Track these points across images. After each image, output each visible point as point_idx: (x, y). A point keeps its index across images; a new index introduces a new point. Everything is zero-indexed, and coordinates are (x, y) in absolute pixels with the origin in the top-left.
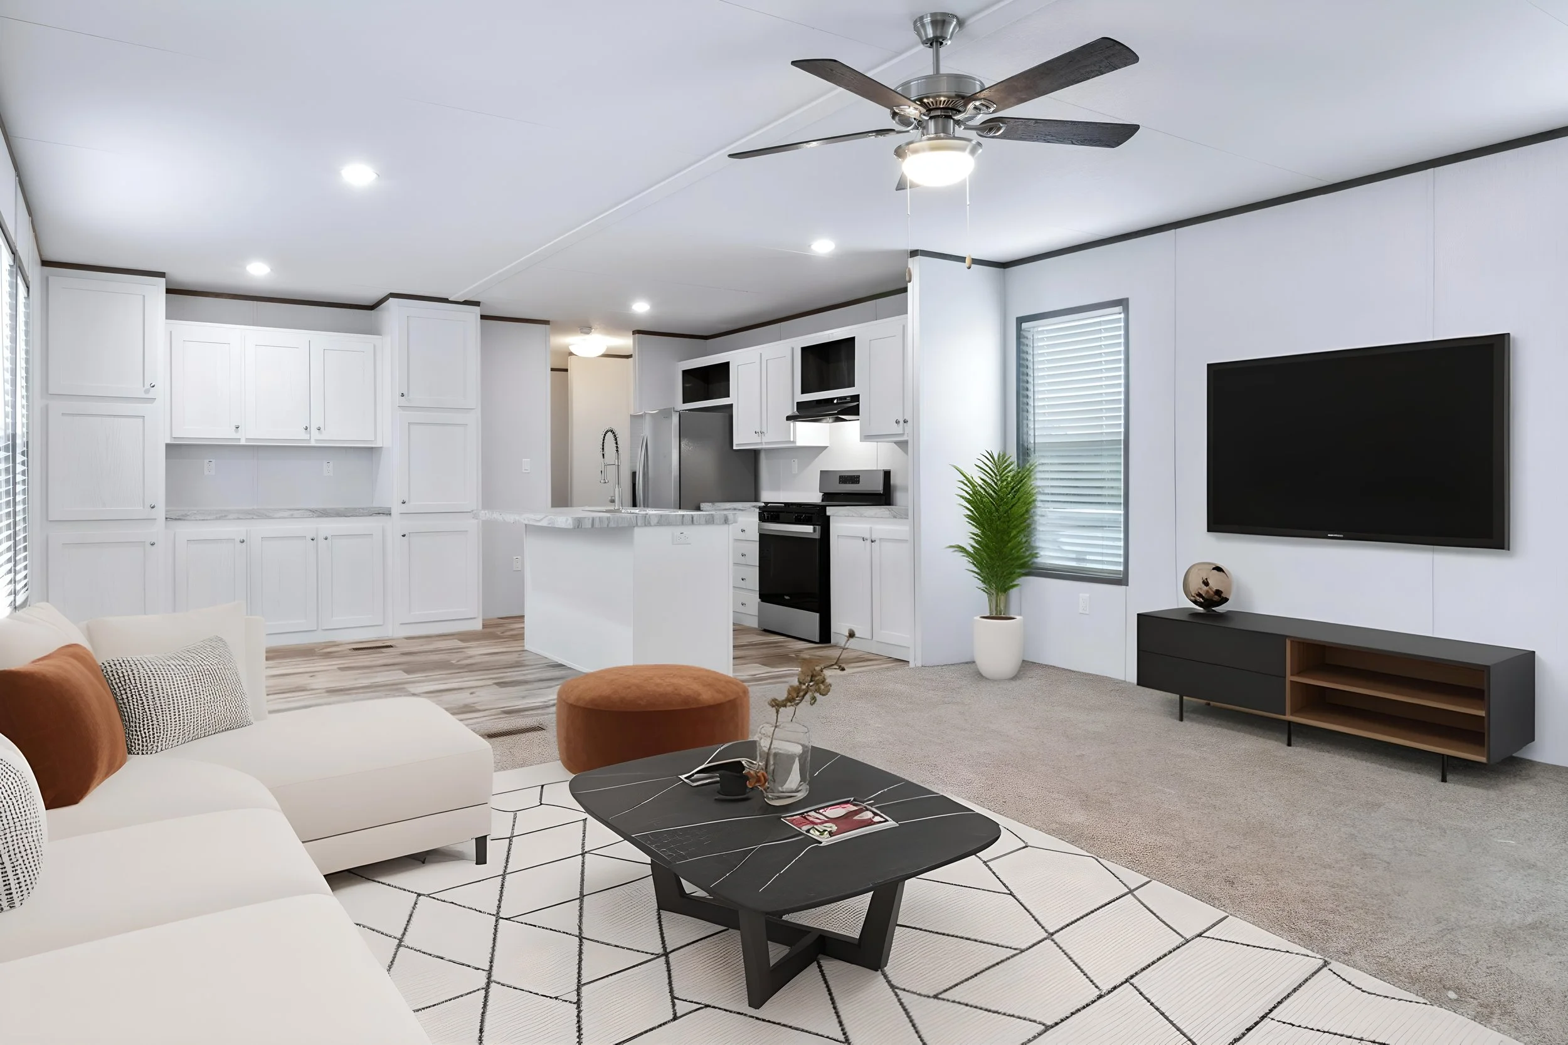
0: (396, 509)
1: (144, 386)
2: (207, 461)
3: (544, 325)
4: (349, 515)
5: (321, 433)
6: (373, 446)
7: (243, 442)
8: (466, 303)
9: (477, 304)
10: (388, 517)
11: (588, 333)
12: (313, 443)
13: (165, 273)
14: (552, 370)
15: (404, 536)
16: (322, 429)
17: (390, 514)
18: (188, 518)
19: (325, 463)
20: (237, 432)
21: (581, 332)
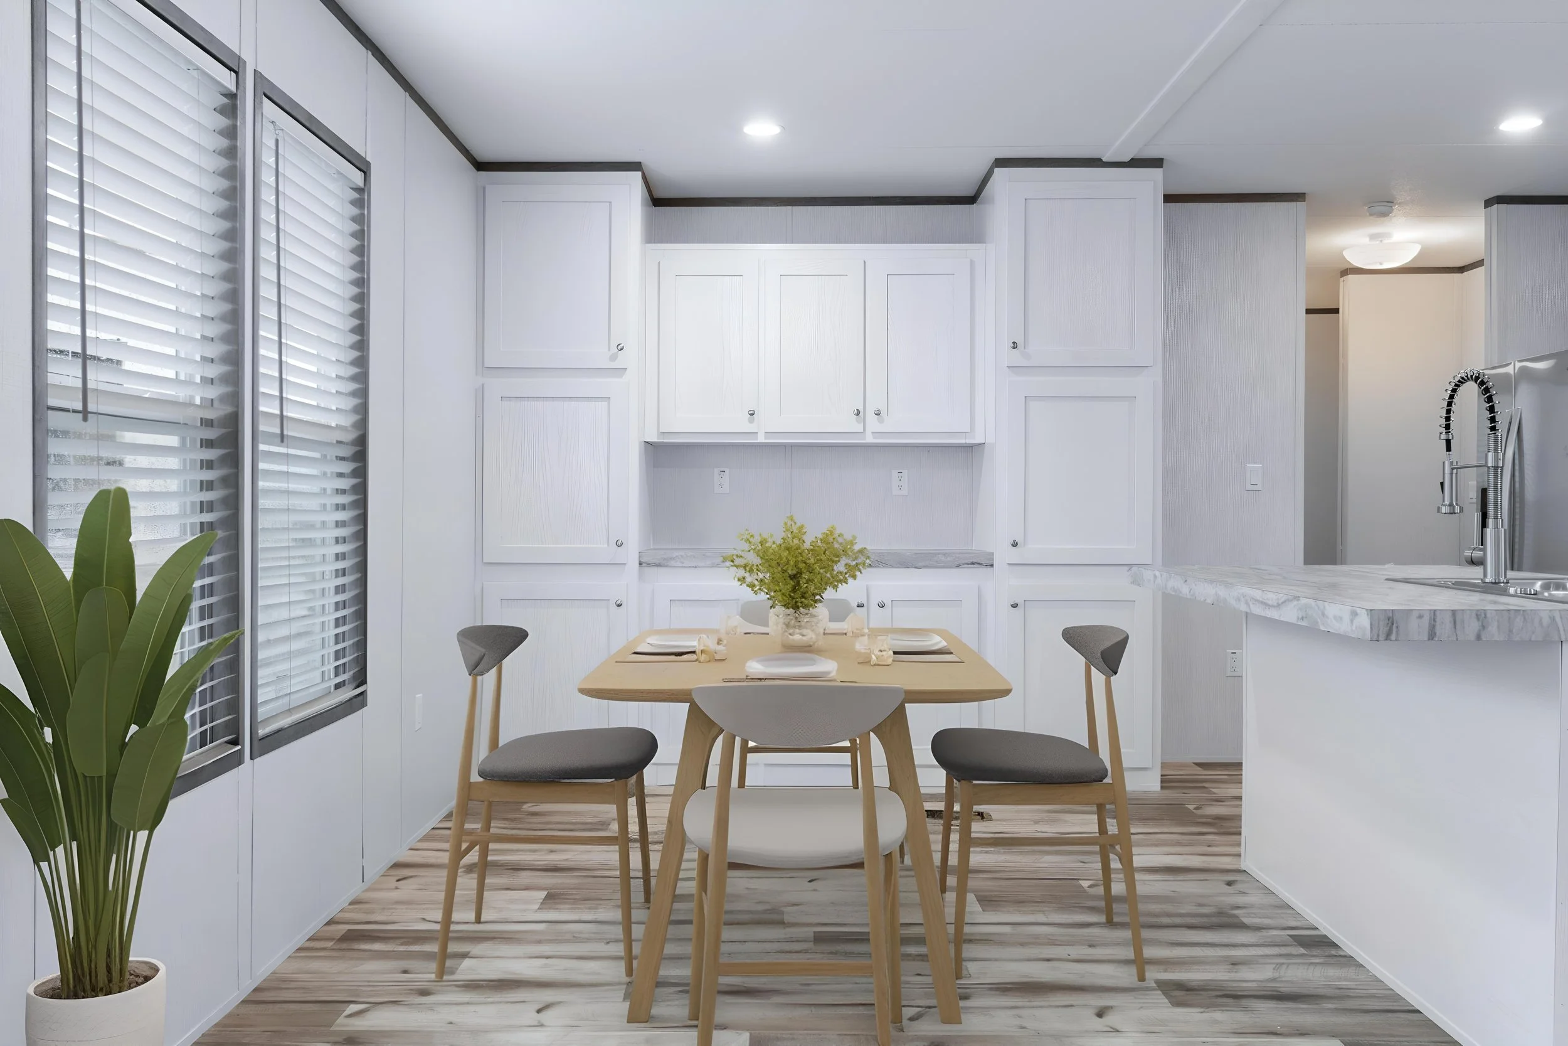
0: (1003, 555)
1: (609, 350)
2: (716, 471)
3: (1294, 204)
4: (920, 564)
5: (881, 421)
6: (968, 441)
7: (761, 439)
8: (1136, 163)
9: (1157, 163)
10: (989, 569)
11: (1385, 215)
12: (869, 439)
13: (640, 163)
14: (1309, 311)
15: (1015, 606)
16: (884, 414)
17: (992, 566)
18: (673, 563)
19: (895, 473)
20: (751, 421)
21: (1371, 215)
